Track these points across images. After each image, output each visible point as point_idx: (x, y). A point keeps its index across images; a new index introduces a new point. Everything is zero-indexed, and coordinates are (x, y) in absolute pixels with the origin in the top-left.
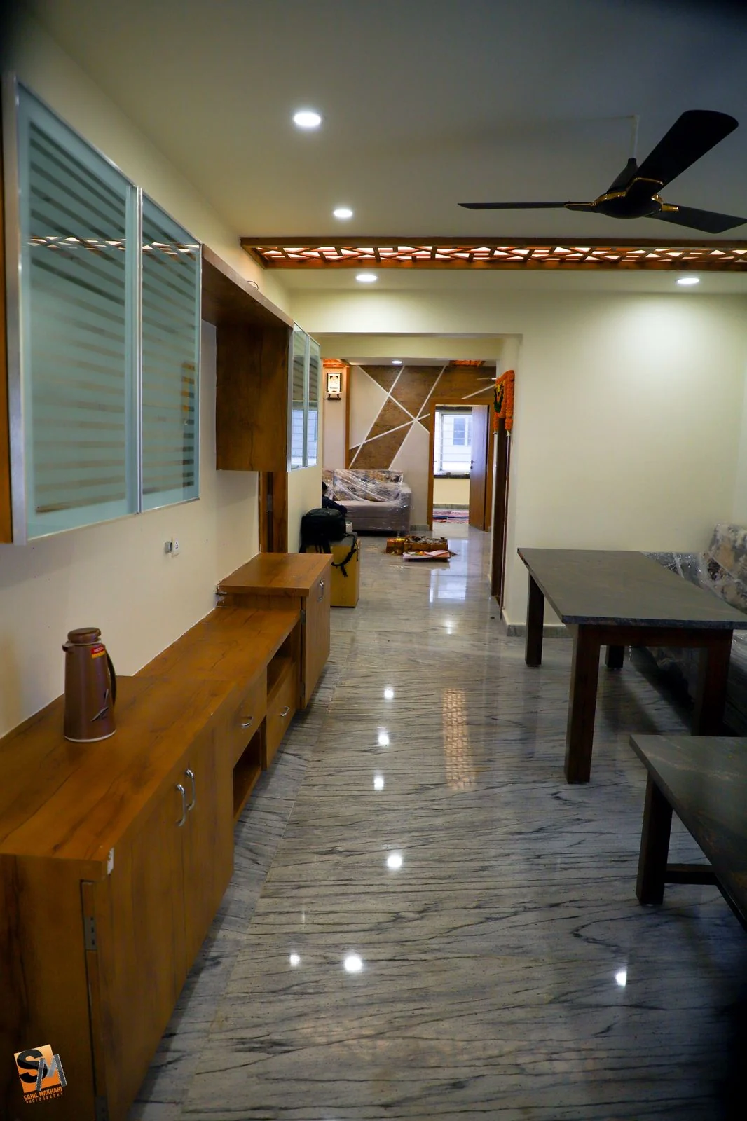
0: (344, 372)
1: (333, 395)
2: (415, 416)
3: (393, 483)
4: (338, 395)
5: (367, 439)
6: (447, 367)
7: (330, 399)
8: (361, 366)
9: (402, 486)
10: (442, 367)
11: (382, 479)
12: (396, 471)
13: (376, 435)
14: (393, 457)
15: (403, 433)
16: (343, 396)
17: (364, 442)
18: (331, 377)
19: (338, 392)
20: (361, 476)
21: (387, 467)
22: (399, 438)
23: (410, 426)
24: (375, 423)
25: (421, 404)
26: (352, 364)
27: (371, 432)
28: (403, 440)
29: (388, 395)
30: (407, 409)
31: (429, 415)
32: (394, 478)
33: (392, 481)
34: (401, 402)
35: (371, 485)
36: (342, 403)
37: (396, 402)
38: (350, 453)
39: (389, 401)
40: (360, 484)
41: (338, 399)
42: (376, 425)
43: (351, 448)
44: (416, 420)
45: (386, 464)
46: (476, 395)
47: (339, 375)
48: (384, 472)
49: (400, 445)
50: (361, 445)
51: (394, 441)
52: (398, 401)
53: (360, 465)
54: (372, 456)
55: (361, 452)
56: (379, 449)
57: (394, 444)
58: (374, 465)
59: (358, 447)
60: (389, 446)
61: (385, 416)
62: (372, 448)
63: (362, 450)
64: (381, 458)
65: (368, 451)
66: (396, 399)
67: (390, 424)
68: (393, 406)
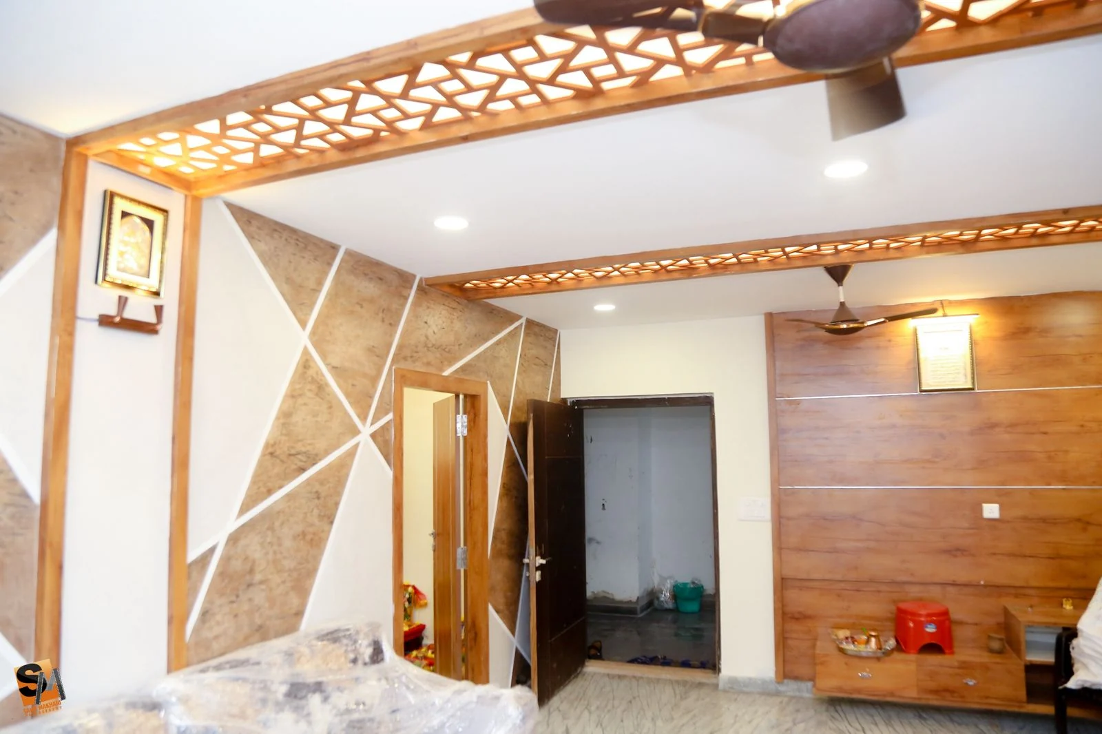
1: (136, 306)
2: (363, 418)
4: (155, 308)
5: (243, 511)
6: (423, 281)
13: (270, 492)
14: (312, 573)
15: (339, 473)
17: (233, 524)
18: (124, 216)
22: (326, 503)
23: (351, 454)
24: (267, 445)
25: (375, 383)
27: (253, 483)
28: (336, 508)
29: (304, 338)
30: (347, 395)
31: (391, 417)
34: (335, 369)
37: (325, 372)
38: (184, 584)
39: (306, 363)
41: (151, 326)
42: (271, 452)
43: (187, 561)
44: (365, 432)
45: (294, 601)
46: (462, 369)
49: (332, 523)
50: (220, 539)
51: (316, 512)
52: (327, 365)
53: (217, 630)
54: (258, 577)
55: (223, 574)
56: (280, 545)
57: (316, 521)
58: (258, 621)
59: (212, 550)
60: (304, 534)
61: (295, 419)
62: (254, 547)
63: (226, 560)
64: (284, 582)
65: (246, 558)
66: (324, 356)
67: (309, 448)
68: (313, 381)
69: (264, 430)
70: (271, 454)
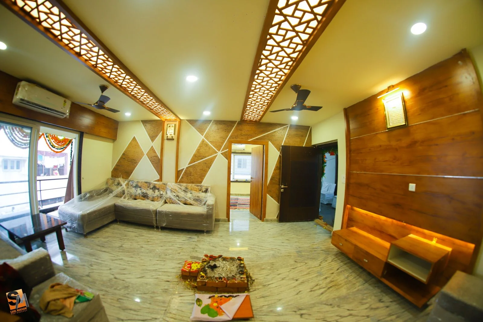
0: (177, 123)
1: (170, 137)
2: (219, 150)
3: (204, 194)
4: (172, 137)
5: (189, 164)
6: (239, 121)
7: (168, 139)
8: (187, 120)
9: (210, 196)
10: (236, 121)
11: (196, 191)
12: (206, 185)
13: (195, 162)
14: (204, 176)
15: (212, 160)
16: (175, 137)
17: (187, 166)
18: (169, 126)
19: (173, 135)
20: (183, 188)
21: (201, 182)
22: (208, 165)
23: (215, 157)
24: (194, 154)
25: (222, 143)
26: (182, 118)
27: (191, 160)
28: (211, 166)
29: (203, 137)
30: (214, 146)
31: (228, 150)
32: (204, 190)
33: (203, 192)
34: (211, 142)
35: (189, 195)
36: (174, 143)
37: (208, 142)
38: (178, 173)
39: (203, 141)
40: (182, 194)
41: (172, 139)
43: (178, 170)
44: (219, 153)
45: (200, 180)
46: (256, 139)
47: (174, 125)
48: (198, 186)
49: (209, 168)
50: (185, 168)
51: (205, 166)
52: (208, 141)
53: (184, 180)
54: (192, 174)
55: (185, 172)
56: (197, 170)
57: (205, 168)
58: (192, 181)
59: (184, 169)
60: (202, 169)
61: (200, 150)
62: (191, 170)
63: (186, 171)
64: (198, 176)
65: (190, 171)
66: (207, 140)
67: (203, 155)
68: (205, 144)
69: (194, 152)
70: (195, 156)
